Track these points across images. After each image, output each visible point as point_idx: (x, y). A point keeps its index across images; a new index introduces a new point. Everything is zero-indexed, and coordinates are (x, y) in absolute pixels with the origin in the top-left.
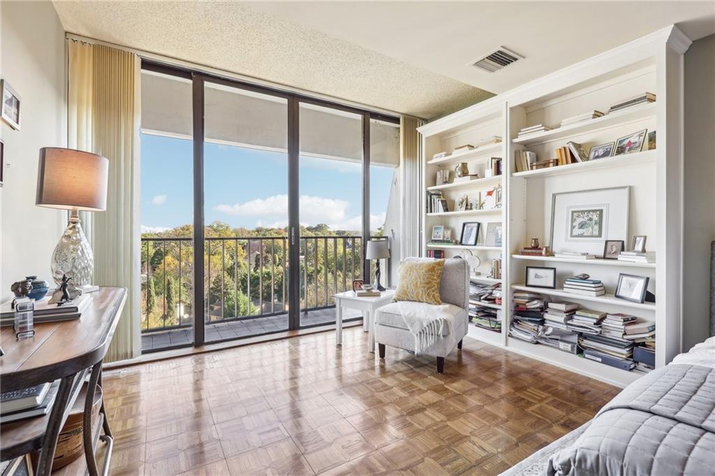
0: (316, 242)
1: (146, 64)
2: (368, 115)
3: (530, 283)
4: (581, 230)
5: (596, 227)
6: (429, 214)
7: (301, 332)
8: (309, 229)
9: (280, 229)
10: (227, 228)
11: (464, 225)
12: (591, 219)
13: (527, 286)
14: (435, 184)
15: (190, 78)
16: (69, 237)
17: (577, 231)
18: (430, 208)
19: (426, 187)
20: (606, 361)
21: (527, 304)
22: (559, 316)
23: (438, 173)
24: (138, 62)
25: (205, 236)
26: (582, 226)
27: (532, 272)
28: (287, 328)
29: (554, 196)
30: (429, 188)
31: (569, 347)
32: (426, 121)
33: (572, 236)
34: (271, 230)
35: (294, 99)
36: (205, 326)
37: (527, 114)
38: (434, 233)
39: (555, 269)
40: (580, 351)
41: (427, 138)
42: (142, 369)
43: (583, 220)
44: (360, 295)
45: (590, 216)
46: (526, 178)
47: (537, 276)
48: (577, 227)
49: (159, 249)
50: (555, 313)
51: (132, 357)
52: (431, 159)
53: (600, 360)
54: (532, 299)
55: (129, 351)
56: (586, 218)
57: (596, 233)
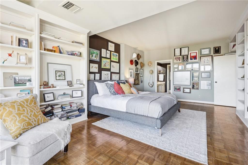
3: (46, 100)
4: (59, 78)
5: (64, 77)
12: (62, 74)
13: (45, 102)
17: (58, 78)
20: (77, 116)
21: (45, 110)
22: (59, 110)
26: (59, 76)
31: (65, 118)
33: (56, 80)
39: (53, 93)
40: (68, 118)
43: (60, 74)
45: (62, 73)
47: (48, 97)
48: (58, 76)
50: (57, 109)
53: (75, 117)
54: (46, 108)
56: (61, 74)
57: (64, 79)
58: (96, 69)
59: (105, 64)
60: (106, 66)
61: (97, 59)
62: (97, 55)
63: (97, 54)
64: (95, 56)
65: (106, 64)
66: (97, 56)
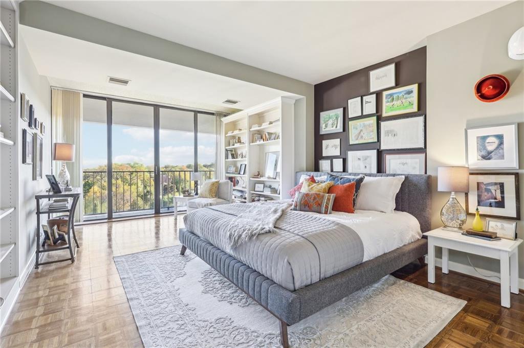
0: (180, 173)
1: (85, 96)
2: (196, 112)
3: (256, 190)
6: (227, 160)
7: (161, 215)
8: (205, 166)
9: (183, 166)
10: (142, 165)
11: (241, 165)
13: (255, 191)
14: (229, 145)
15: (106, 100)
16: (62, 170)
18: (227, 157)
19: (225, 147)
23: (231, 141)
24: (82, 95)
25: (113, 170)
27: (257, 185)
28: (154, 213)
29: (266, 154)
30: (227, 148)
32: (225, 116)
34: (176, 166)
35: (157, 107)
36: (113, 214)
37: (259, 117)
38: (229, 169)
39: (264, 184)
41: (225, 124)
42: (84, 227)
44: (184, 196)
46: (258, 145)
47: (258, 187)
49: (87, 181)
51: (79, 221)
52: (227, 134)
55: (78, 219)
58: (336, 148)
59: (360, 133)
60: (362, 136)
61: (336, 127)
62: (336, 121)
63: (336, 117)
64: (332, 124)
65: (362, 133)
66: (336, 123)
